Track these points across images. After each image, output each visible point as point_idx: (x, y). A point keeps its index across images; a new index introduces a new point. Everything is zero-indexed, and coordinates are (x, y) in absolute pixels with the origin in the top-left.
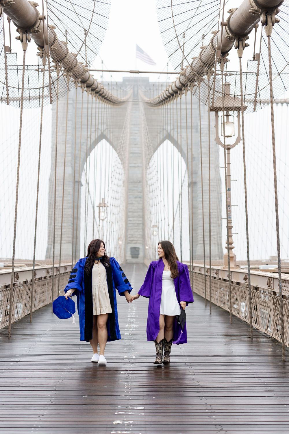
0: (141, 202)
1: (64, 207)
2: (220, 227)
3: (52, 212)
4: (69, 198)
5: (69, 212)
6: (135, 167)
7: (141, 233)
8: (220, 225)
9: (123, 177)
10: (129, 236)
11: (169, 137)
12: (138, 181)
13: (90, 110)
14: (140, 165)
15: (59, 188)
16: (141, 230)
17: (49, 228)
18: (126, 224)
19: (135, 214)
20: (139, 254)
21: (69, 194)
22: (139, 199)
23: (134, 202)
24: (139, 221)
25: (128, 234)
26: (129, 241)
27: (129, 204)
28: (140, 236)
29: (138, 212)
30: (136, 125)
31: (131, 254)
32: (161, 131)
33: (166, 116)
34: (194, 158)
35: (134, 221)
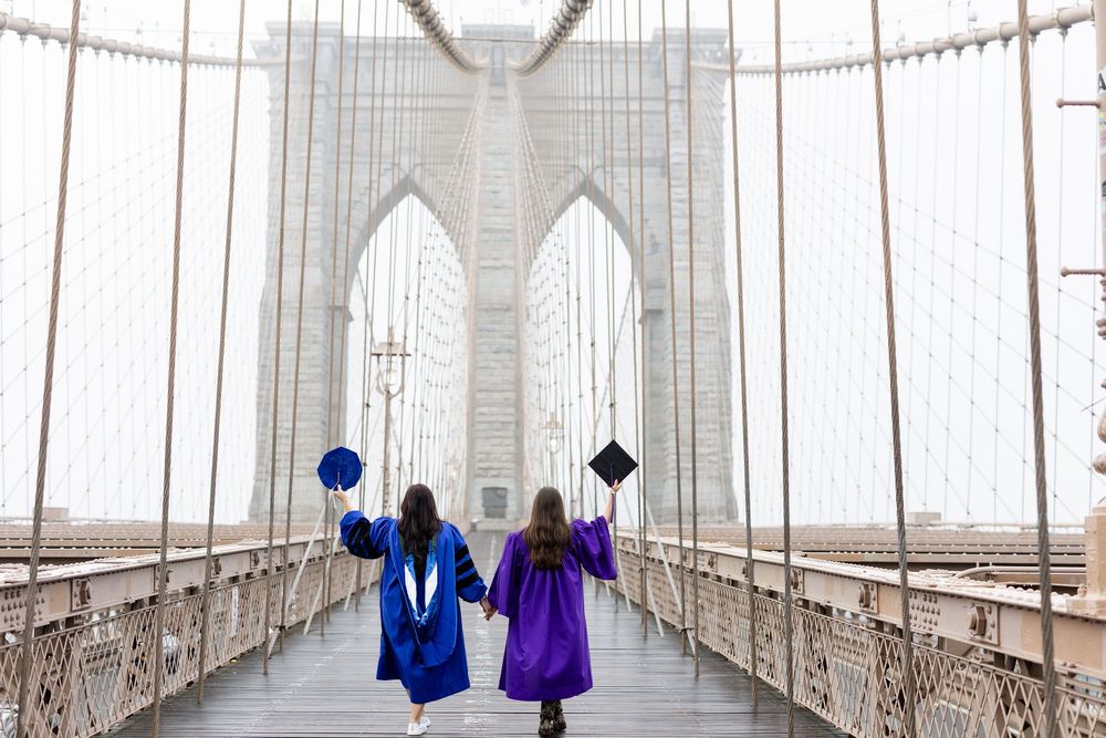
0: (512, 364)
1: (300, 377)
2: (727, 433)
3: (268, 390)
4: (314, 353)
5: (314, 390)
6: (497, 268)
7: (512, 449)
8: (726, 426)
9: (460, 298)
10: (478, 456)
11: (587, 188)
12: (505, 308)
13: (377, 114)
14: (510, 263)
15: (289, 325)
16: (512, 441)
17: (260, 434)
18: (472, 423)
19: (496, 396)
20: (505, 506)
21: (315, 342)
22: (506, 356)
23: (493, 364)
24: (505, 415)
25: (477, 451)
26: (479, 472)
27: (480, 368)
28: (509, 456)
29: (502, 391)
30: (500, 154)
31: (483, 506)
32: (567, 172)
33: (582, 130)
34: (655, 245)
35: (491, 415)
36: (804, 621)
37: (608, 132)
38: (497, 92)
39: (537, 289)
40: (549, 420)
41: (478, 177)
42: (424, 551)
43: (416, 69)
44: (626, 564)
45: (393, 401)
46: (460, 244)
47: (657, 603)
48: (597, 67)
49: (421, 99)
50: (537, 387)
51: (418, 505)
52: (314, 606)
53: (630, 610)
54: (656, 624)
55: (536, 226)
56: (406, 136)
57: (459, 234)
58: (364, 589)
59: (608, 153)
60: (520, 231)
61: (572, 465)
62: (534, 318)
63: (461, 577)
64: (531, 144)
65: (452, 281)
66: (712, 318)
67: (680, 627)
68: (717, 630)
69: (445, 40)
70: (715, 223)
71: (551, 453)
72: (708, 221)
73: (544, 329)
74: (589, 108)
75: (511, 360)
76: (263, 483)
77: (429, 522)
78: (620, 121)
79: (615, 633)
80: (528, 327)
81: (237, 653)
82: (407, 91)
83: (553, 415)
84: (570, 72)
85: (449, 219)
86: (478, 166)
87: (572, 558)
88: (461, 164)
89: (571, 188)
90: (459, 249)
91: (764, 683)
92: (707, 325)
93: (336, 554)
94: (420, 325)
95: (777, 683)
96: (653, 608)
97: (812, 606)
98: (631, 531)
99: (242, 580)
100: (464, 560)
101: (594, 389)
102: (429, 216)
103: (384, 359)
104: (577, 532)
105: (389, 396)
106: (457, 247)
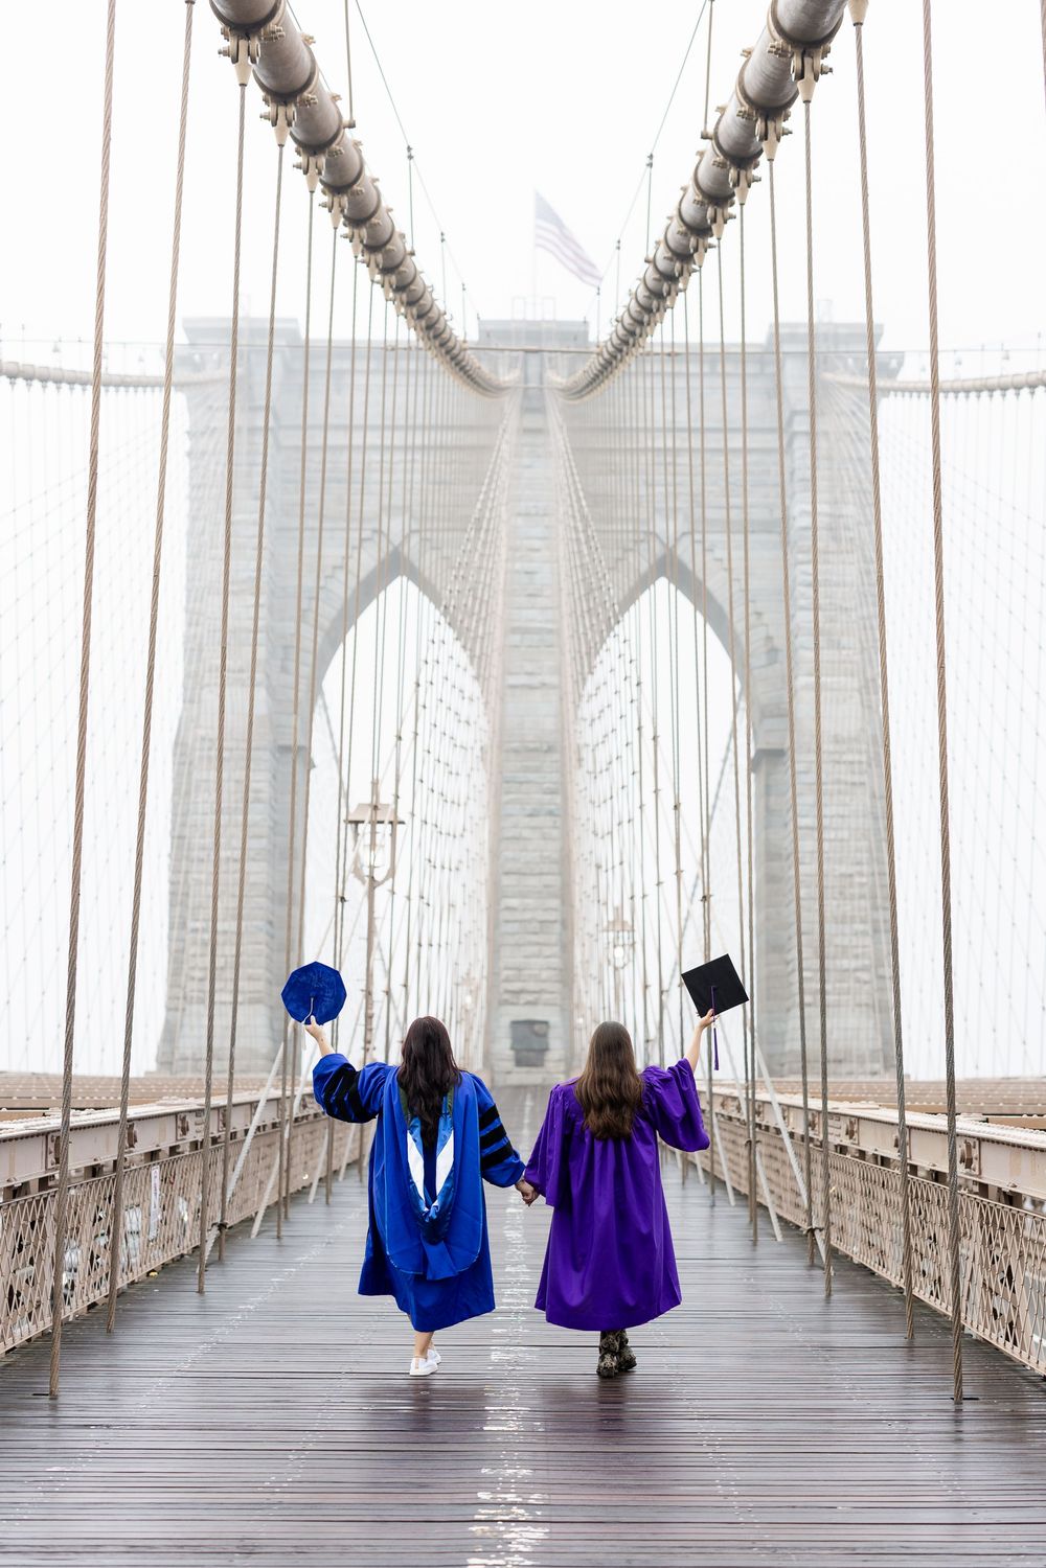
0: (555, 833)
4: (256, 817)
5: (256, 872)
6: (531, 687)
7: (556, 962)
9: (476, 732)
10: (505, 973)
11: (669, 567)
12: (545, 747)
13: (357, 457)
14: (553, 680)
16: (556, 950)
17: (174, 939)
18: (494, 924)
19: (533, 881)
20: (545, 1050)
21: (257, 800)
22: (548, 821)
23: (526, 833)
24: (546, 910)
25: (502, 965)
26: (506, 996)
27: (508, 839)
28: (553, 973)
29: (541, 874)
30: (537, 514)
31: (512, 1048)
32: (636, 542)
33: (660, 478)
34: (773, 651)
35: (524, 910)
36: (981, 1214)
37: (697, 480)
38: (532, 421)
39: (593, 720)
40: (611, 918)
41: (503, 551)
42: (436, 1113)
43: (412, 389)
44: (727, 1135)
45: (378, 891)
46: (477, 652)
47: (772, 1192)
48: (681, 383)
49: (419, 434)
50: (594, 869)
51: (426, 1046)
52: (266, 1197)
53: (733, 1203)
54: (771, 1223)
55: (592, 625)
56: (398, 489)
57: (475, 638)
58: (336, 1172)
59: (698, 512)
60: (566, 633)
61: (646, 987)
62: (588, 765)
63: (487, 1151)
64: (584, 503)
65: (466, 710)
66: (860, 763)
67: (805, 1227)
68: (859, 1231)
69: (455, 351)
70: (863, 618)
71: (616, 969)
72: (853, 614)
73: (604, 781)
74: (670, 444)
75: (555, 827)
76: (179, 1014)
77: (443, 1071)
78: (715, 465)
79: (710, 1237)
80: (580, 778)
81: (156, 1264)
82: (400, 421)
83: (619, 910)
84: (641, 391)
85: (460, 618)
86: (503, 534)
87: (644, 1124)
88: (478, 530)
89: (644, 567)
90: (476, 660)
91: (927, 1306)
92: (853, 773)
93: (296, 1120)
94: (418, 777)
95: (944, 1305)
96: (766, 1198)
97: (992, 1193)
98: (733, 1086)
99: (164, 1157)
100: (492, 1127)
101: (678, 873)
102: (432, 613)
103: (364, 829)
104: (651, 1087)
105: (373, 883)
106: (472, 658)
